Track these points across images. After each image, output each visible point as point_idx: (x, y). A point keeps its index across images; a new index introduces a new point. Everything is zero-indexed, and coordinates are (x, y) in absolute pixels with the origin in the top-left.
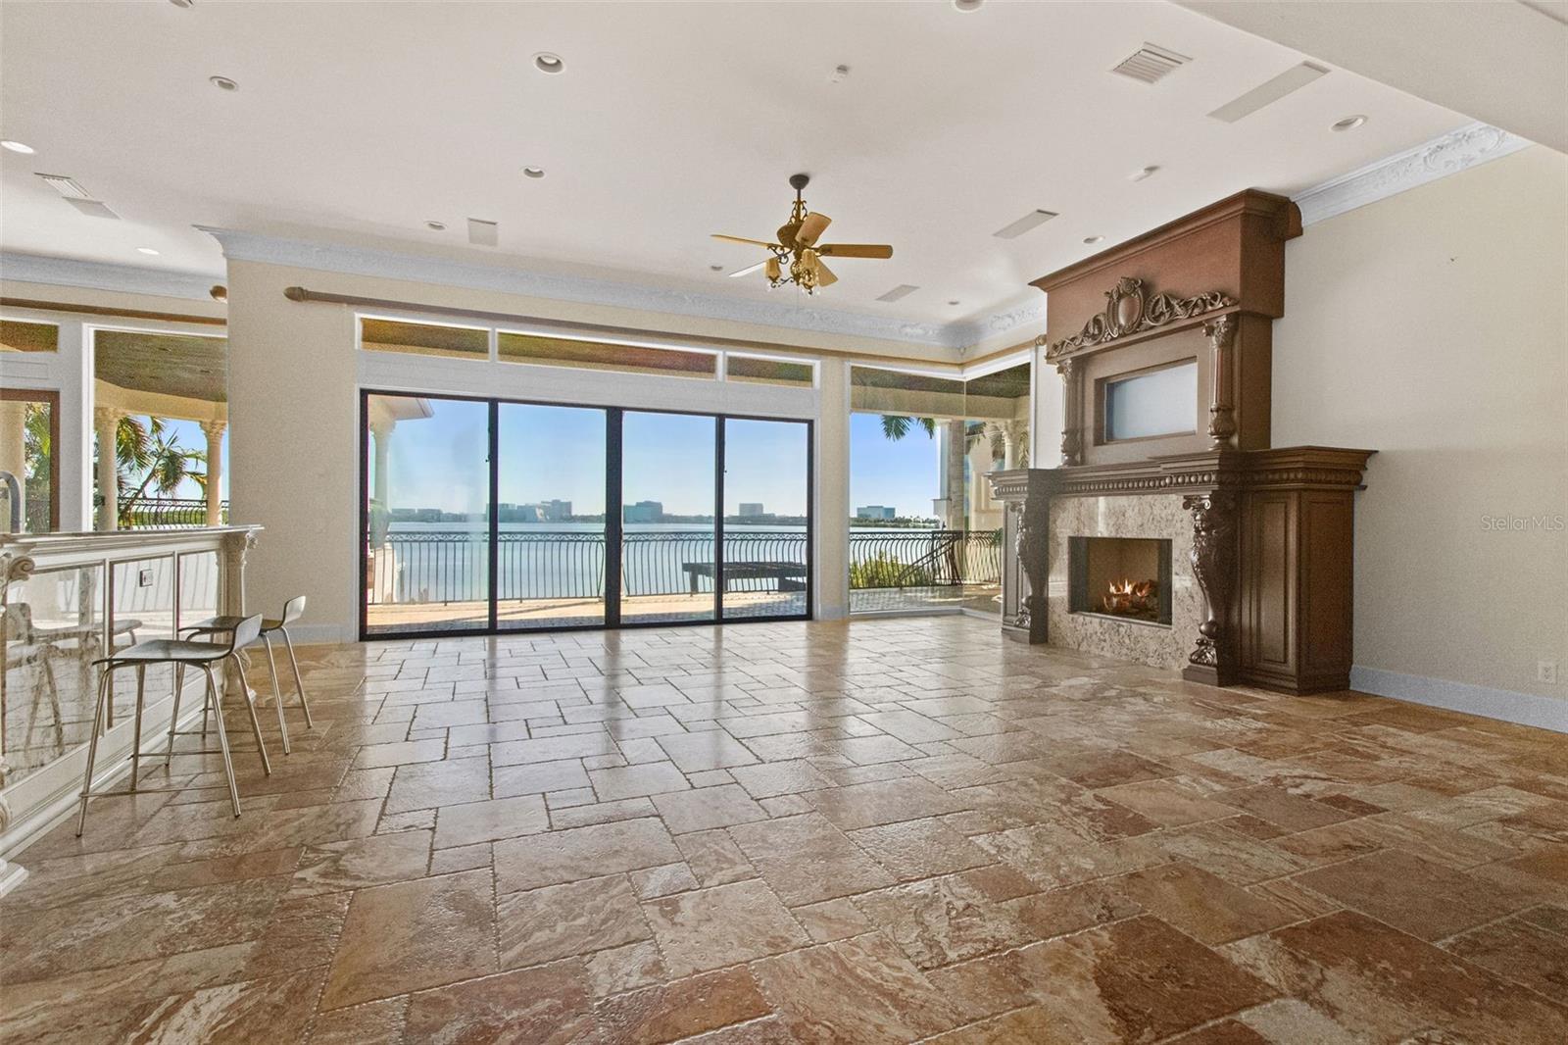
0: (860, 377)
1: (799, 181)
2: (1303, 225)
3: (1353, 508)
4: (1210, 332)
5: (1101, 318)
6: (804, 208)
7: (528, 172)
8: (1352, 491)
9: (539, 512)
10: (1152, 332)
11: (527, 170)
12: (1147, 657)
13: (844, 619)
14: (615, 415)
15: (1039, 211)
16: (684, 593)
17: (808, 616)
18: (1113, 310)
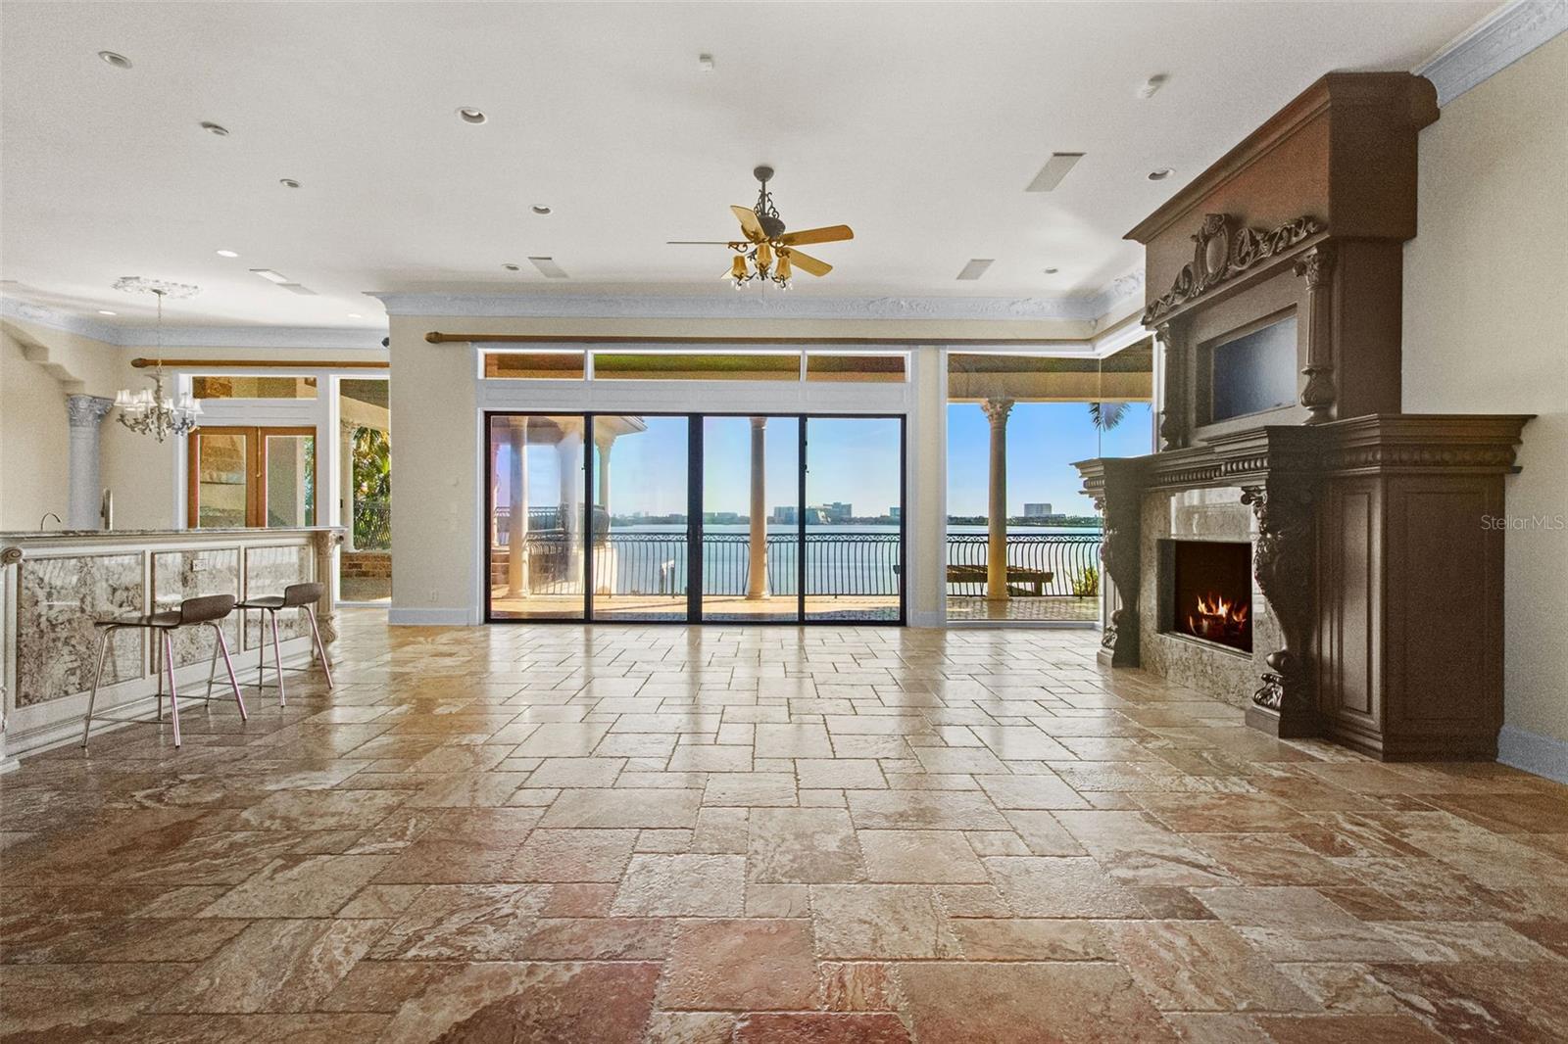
0: (957, 365)
1: (764, 173)
2: (1439, 106)
3: (1503, 496)
4: (1302, 270)
5: (1191, 269)
6: (769, 200)
7: (536, 209)
8: (1502, 476)
9: (821, 514)
10: (1239, 280)
11: (536, 208)
12: (1228, 693)
13: (941, 629)
14: (696, 421)
15: (1056, 155)
16: (829, 595)
17: (902, 622)
18: (1200, 254)
